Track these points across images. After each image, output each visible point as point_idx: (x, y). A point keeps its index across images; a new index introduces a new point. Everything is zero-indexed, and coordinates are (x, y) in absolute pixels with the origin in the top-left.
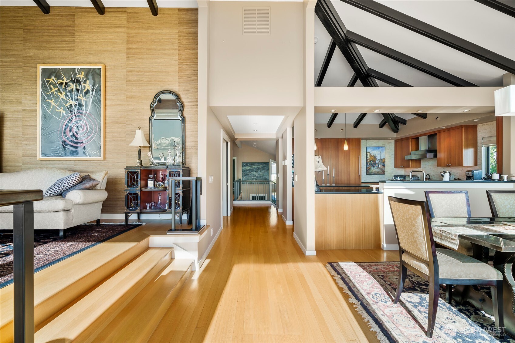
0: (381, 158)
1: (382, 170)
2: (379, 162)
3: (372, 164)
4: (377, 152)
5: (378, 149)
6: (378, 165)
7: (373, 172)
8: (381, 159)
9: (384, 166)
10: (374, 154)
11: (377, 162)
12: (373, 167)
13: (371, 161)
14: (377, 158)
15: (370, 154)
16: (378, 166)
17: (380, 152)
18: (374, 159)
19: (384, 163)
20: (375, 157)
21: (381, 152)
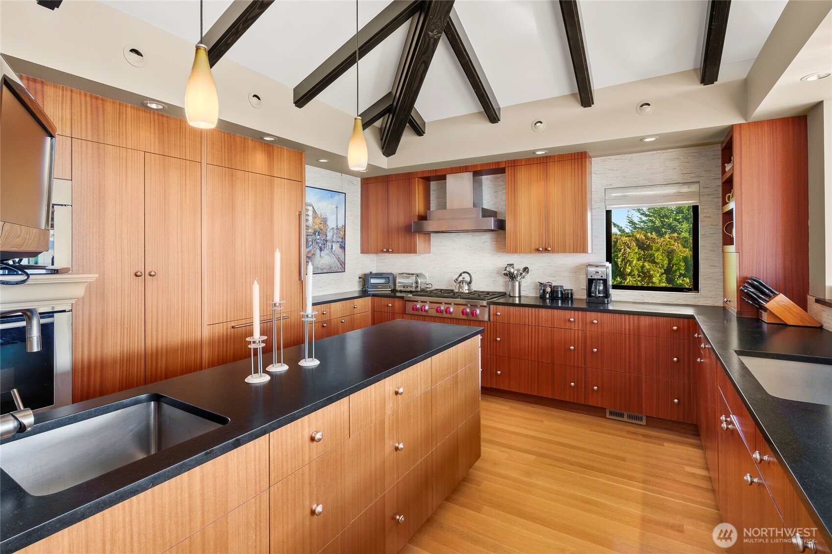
0: (337, 226)
1: (339, 259)
2: (333, 236)
3: (317, 243)
4: (330, 206)
5: (332, 197)
6: (330, 244)
7: (320, 266)
8: (337, 229)
9: (343, 247)
10: (323, 213)
11: (329, 236)
12: (321, 250)
13: (315, 233)
14: (329, 223)
15: (314, 212)
16: (330, 247)
17: (334, 207)
18: (322, 228)
19: (342, 238)
20: (324, 221)
21: (337, 207)
